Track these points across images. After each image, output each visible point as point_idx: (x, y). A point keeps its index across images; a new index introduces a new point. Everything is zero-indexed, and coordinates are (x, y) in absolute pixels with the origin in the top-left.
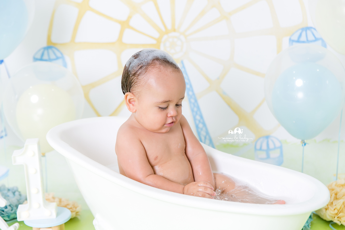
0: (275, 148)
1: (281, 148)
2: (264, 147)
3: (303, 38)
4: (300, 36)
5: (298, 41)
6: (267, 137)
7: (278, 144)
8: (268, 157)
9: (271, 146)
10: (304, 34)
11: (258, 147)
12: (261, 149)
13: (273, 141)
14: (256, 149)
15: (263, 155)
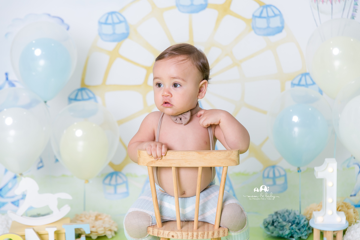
0: (280, 176)
1: (285, 176)
2: (271, 175)
3: (303, 82)
4: (300, 80)
5: (299, 85)
6: (274, 167)
7: (283, 173)
8: (274, 183)
9: (277, 174)
10: (303, 79)
11: (266, 175)
12: (268, 177)
13: (278, 170)
14: (264, 177)
15: (270, 182)
